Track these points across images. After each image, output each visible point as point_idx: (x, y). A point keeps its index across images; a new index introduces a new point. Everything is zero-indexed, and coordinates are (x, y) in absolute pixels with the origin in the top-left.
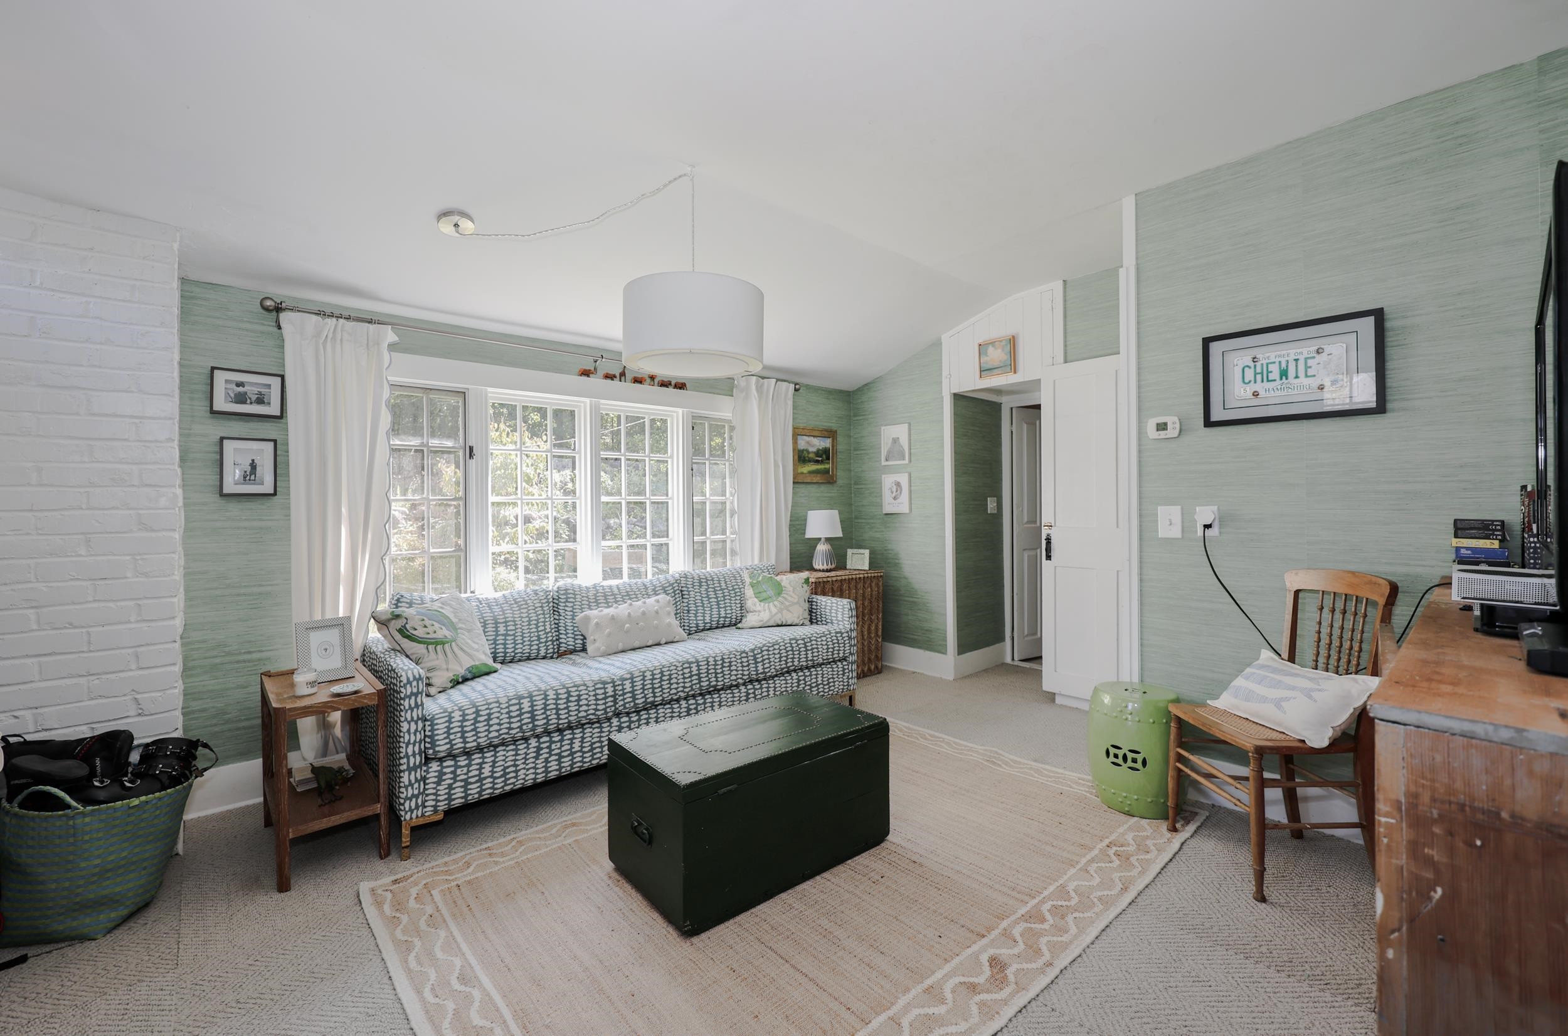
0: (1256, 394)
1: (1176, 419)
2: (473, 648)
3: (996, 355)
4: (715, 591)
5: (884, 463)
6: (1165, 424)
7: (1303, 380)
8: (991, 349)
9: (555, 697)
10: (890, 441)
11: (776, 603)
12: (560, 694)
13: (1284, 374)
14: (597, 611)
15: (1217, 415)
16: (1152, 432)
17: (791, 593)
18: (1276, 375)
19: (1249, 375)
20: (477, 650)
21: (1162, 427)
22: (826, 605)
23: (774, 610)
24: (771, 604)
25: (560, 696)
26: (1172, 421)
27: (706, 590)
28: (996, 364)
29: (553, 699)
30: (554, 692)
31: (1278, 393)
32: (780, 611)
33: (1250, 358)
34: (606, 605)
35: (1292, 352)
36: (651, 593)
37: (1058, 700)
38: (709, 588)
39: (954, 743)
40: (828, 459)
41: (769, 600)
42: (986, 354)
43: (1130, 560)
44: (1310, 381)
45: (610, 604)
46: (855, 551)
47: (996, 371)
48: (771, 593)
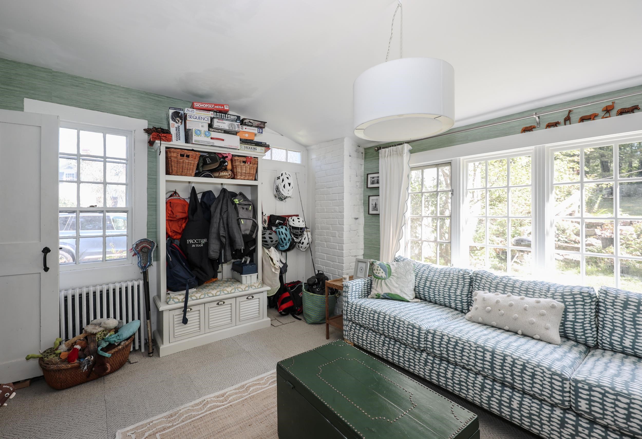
2: (393, 286)
9: (447, 341)
12: (451, 341)
14: (494, 294)
20: (396, 288)
25: (450, 342)
29: (446, 342)
30: (448, 338)
34: (502, 292)
36: (549, 296)
45: (506, 292)
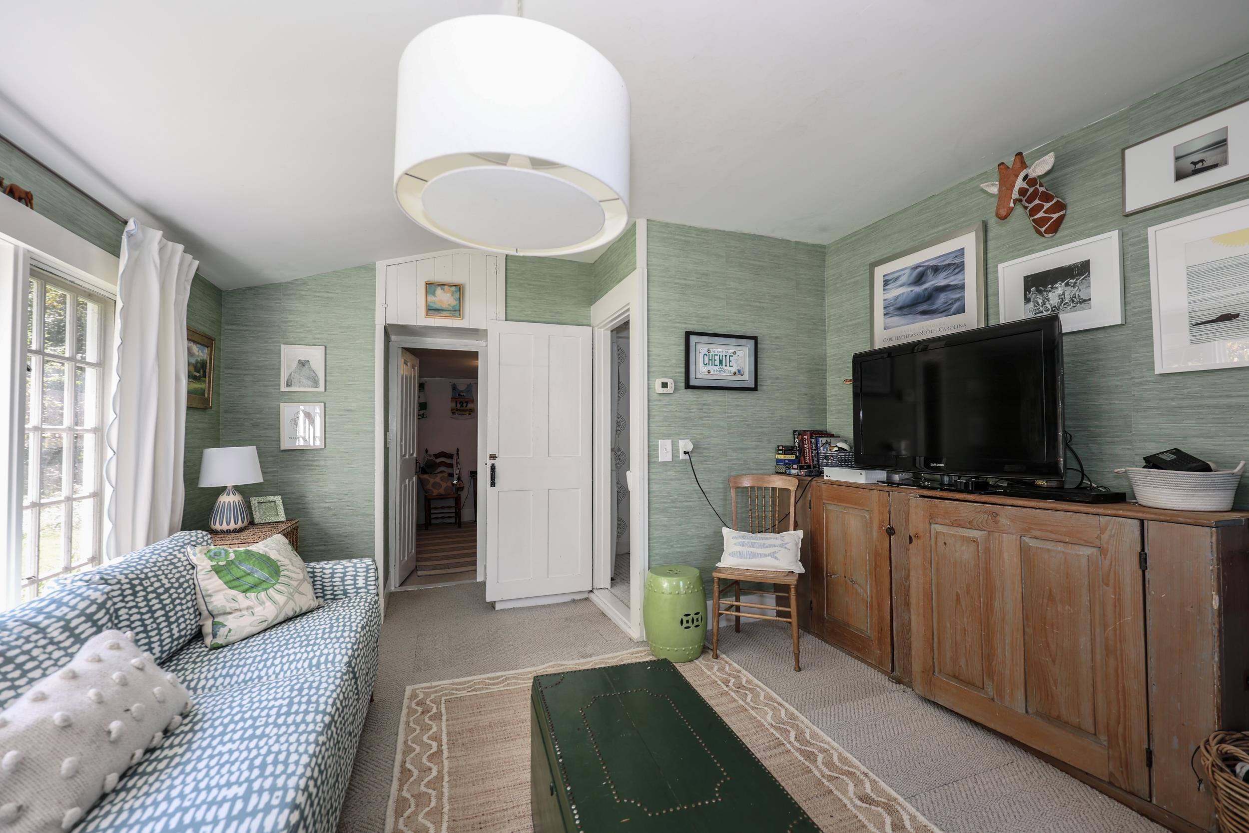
0: (709, 372)
1: (672, 381)
3: (444, 298)
4: (158, 596)
5: (283, 388)
6: (667, 384)
7: (728, 367)
8: (439, 291)
10: (295, 364)
11: (277, 586)
13: (721, 362)
15: (692, 383)
16: (658, 389)
17: (290, 567)
18: (717, 362)
19: (706, 359)
21: (665, 385)
22: (333, 573)
23: (281, 599)
24: (271, 591)
26: (670, 382)
27: (145, 597)
28: (444, 306)
31: (718, 373)
32: (291, 597)
33: (706, 350)
35: (724, 350)
37: (498, 607)
38: (148, 593)
39: (489, 679)
40: (204, 376)
41: (265, 586)
42: (434, 294)
43: (643, 479)
44: (730, 369)
46: (261, 499)
47: (444, 313)
48: (261, 574)
